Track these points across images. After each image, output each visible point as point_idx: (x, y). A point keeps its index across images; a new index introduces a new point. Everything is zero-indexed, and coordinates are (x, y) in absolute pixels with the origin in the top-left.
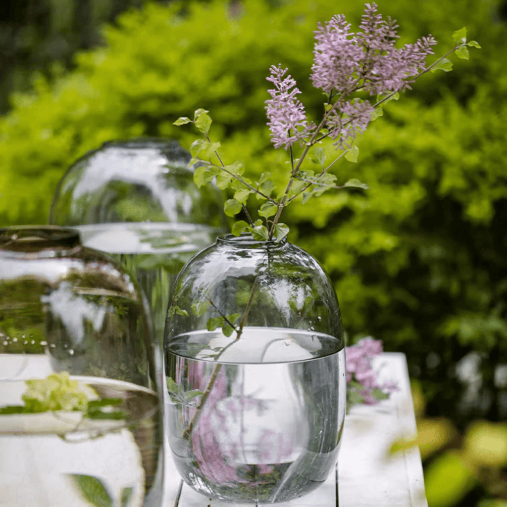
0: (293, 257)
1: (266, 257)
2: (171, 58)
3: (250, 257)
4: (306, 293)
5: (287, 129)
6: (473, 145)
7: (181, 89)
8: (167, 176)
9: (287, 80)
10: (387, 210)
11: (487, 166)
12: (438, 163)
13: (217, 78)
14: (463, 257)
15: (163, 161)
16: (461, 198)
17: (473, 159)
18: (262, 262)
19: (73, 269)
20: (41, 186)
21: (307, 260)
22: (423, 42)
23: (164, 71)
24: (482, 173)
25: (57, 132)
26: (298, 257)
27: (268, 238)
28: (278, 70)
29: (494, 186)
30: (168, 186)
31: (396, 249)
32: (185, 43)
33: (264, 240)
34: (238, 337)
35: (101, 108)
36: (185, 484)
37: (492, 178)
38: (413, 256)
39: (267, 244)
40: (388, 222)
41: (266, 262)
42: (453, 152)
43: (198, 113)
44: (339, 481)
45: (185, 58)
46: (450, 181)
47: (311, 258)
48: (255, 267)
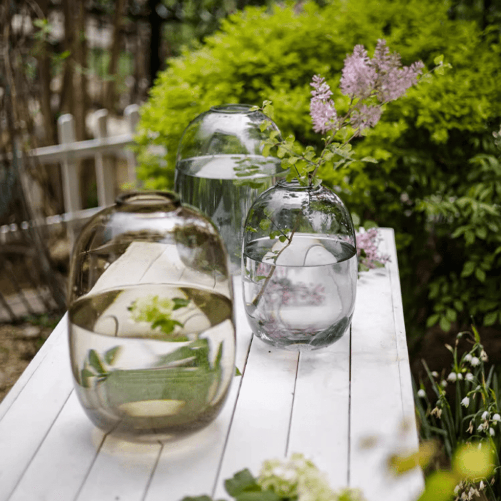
0: (325, 196)
1: (308, 197)
2: (260, 41)
3: (297, 197)
4: (332, 218)
5: (324, 122)
6: (437, 97)
7: (266, 60)
8: (250, 130)
9: (324, 85)
10: (385, 135)
11: (445, 110)
12: (416, 107)
13: (286, 54)
14: (430, 164)
15: (248, 120)
16: (430, 128)
17: (437, 105)
18: (305, 200)
19: (177, 224)
20: (184, 116)
21: (333, 197)
22: (415, 65)
23: (255, 48)
24: (442, 114)
25: (192, 85)
26: (327, 196)
27: (308, 184)
28: (318, 78)
29: (449, 121)
30: (250, 137)
31: (390, 159)
32: (268, 31)
33: (306, 186)
34: (290, 243)
35: (218, 70)
36: (255, 336)
37: (447, 117)
38: (400, 161)
39: (308, 189)
40: (385, 143)
41: (308, 201)
42: (426, 101)
43: (266, 103)
44: (352, 331)
45: (268, 41)
46: (423, 119)
47: (335, 195)
48: (301, 204)
